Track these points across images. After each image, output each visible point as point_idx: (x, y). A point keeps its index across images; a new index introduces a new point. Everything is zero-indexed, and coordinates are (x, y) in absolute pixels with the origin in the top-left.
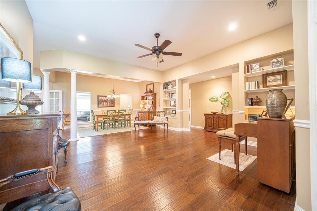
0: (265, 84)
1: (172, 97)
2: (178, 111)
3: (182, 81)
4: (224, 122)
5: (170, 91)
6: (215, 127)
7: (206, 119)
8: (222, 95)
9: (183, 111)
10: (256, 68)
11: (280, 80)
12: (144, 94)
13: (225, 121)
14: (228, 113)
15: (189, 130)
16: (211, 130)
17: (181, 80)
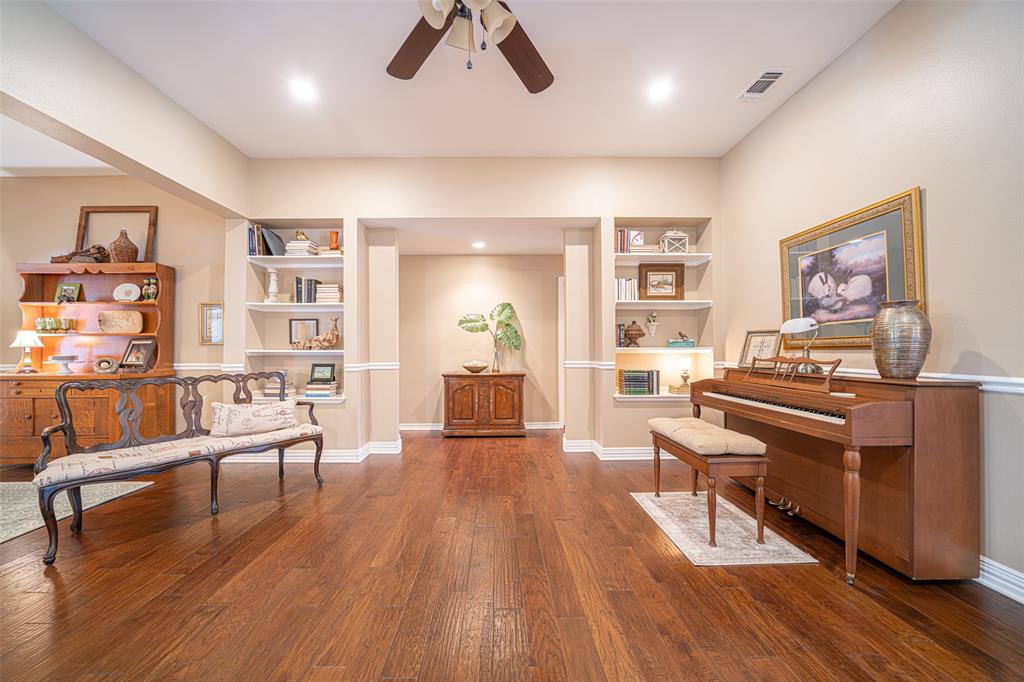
0: (643, 291)
1: (312, 298)
2: (351, 366)
3: (372, 232)
4: (513, 398)
5: (301, 270)
6: (484, 418)
7: (451, 395)
8: (496, 313)
9: (372, 365)
10: (638, 243)
11: (671, 284)
12: (55, 260)
13: (516, 395)
14: (510, 367)
15: (394, 448)
16: (471, 432)
17: (366, 227)
